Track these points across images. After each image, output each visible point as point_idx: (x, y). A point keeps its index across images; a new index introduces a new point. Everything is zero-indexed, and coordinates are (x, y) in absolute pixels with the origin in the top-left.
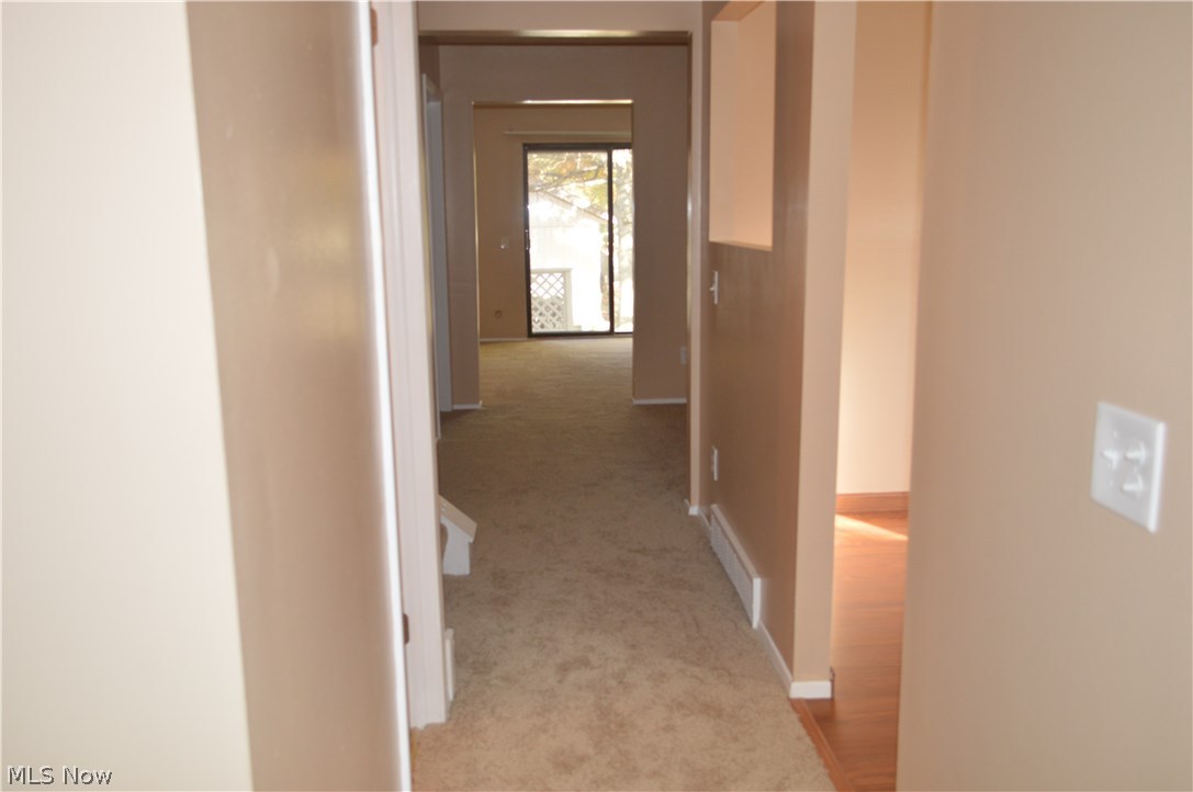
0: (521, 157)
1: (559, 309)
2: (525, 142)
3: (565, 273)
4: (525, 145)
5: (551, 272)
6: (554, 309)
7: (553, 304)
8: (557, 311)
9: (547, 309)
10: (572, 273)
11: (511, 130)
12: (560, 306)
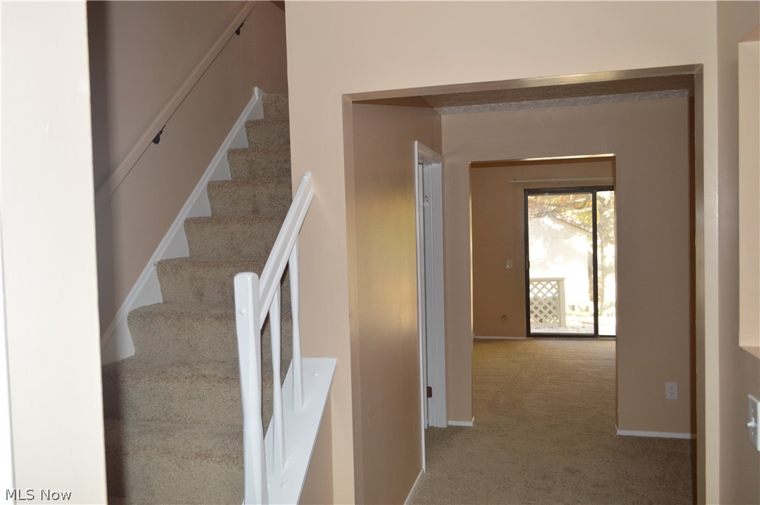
0: (523, 199)
1: (554, 308)
2: (526, 188)
3: (559, 281)
4: (525, 190)
5: (549, 281)
6: (550, 308)
7: (549, 304)
8: (552, 310)
9: (545, 308)
10: (565, 281)
11: (515, 180)
12: (556, 306)
